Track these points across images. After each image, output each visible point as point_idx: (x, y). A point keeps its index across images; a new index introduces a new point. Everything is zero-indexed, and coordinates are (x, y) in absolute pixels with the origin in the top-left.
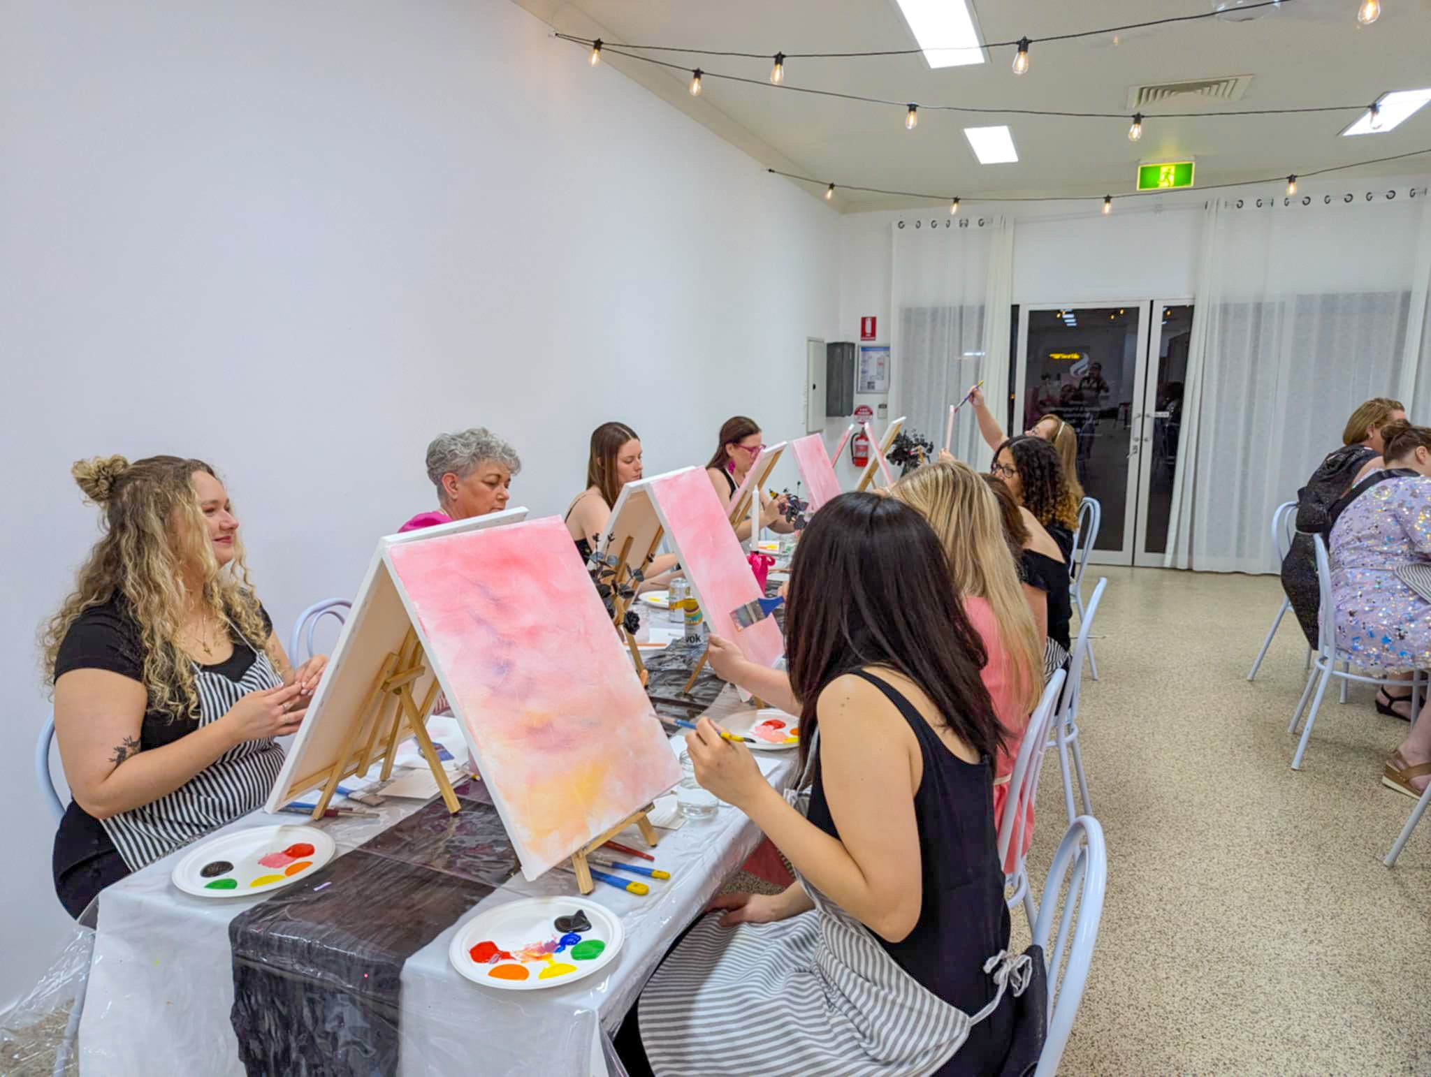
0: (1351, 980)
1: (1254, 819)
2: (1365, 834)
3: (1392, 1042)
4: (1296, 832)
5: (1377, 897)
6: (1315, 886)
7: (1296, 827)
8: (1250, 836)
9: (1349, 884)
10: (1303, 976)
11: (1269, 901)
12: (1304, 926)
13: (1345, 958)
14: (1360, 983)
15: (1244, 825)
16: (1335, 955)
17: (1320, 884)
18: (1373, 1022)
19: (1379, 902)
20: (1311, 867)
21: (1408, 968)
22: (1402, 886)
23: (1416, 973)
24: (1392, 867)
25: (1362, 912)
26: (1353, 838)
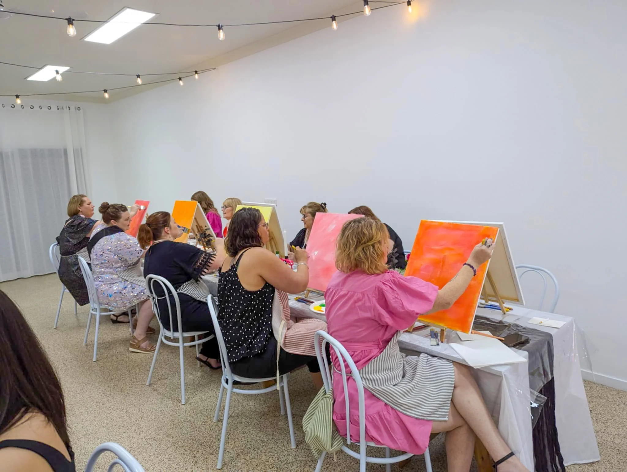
0: (161, 440)
1: (90, 392)
2: (134, 376)
3: (185, 456)
4: (110, 389)
5: (151, 400)
6: (128, 409)
7: (108, 386)
8: (92, 400)
9: (140, 400)
10: (144, 450)
11: (115, 426)
12: (134, 428)
13: (154, 433)
14: (164, 440)
15: (87, 397)
16: (150, 434)
17: (130, 407)
18: (176, 452)
19: (153, 402)
20: (123, 401)
21: (175, 423)
22: (157, 391)
23: (178, 423)
24: (150, 385)
25: (150, 409)
26: (131, 380)
